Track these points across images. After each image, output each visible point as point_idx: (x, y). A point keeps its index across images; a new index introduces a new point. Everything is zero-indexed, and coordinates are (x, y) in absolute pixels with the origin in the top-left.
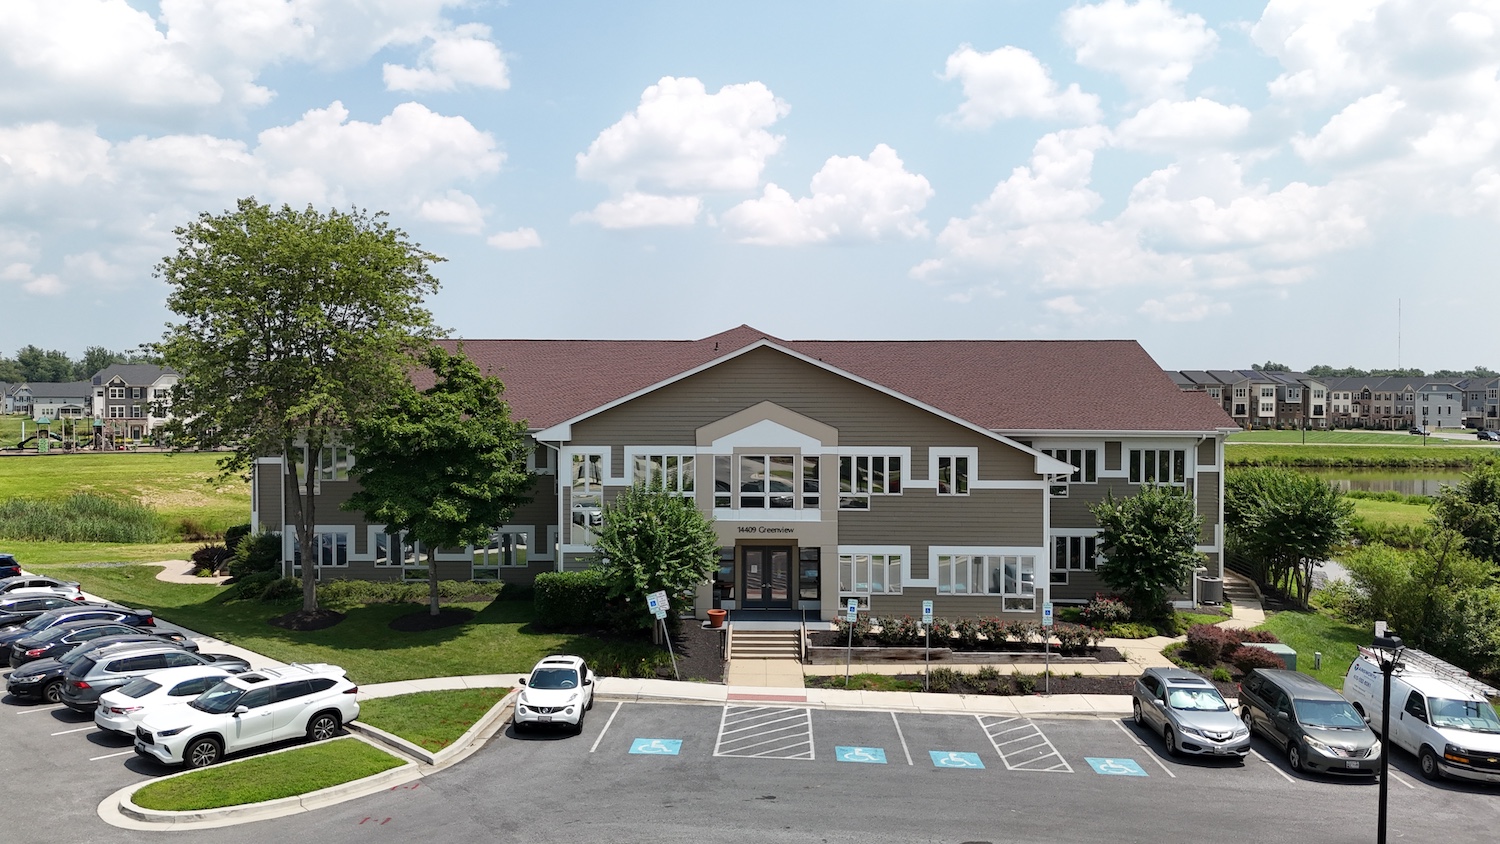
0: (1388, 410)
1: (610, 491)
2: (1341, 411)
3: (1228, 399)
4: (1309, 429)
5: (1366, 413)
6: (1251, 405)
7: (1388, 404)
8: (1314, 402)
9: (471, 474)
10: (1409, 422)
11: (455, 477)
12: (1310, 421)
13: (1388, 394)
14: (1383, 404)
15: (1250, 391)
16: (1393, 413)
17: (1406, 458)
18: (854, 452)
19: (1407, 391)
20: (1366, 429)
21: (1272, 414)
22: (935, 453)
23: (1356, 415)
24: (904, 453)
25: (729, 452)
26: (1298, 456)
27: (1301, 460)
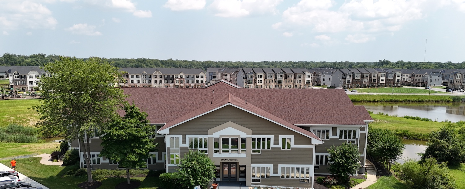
0: (419, 80)
1: (181, 148)
2: (405, 80)
3: (371, 77)
4: (395, 87)
5: (413, 81)
6: (378, 80)
7: (419, 78)
8: (397, 78)
9: (139, 146)
10: (425, 84)
11: (134, 147)
12: (395, 84)
13: (420, 75)
14: (418, 78)
15: (378, 75)
16: (421, 81)
17: (423, 99)
18: (256, 137)
19: (426, 74)
20: (412, 86)
21: (384, 82)
22: (281, 137)
23: (409, 82)
24: (272, 137)
25: (218, 137)
26: (391, 99)
27: (392, 100)
